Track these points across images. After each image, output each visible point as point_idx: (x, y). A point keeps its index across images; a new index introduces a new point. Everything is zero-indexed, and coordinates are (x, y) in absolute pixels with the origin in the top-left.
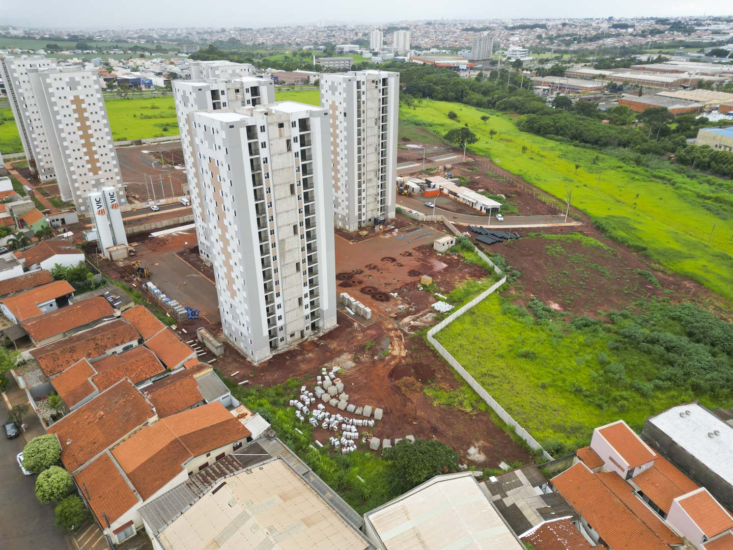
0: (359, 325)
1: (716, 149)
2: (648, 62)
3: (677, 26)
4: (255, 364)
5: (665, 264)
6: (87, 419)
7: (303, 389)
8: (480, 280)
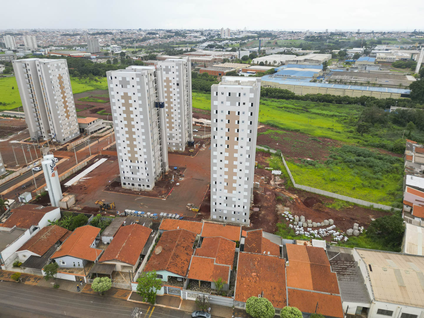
0: (260, 192)
4: (248, 226)
6: (250, 281)
7: (291, 226)
8: (271, 158)
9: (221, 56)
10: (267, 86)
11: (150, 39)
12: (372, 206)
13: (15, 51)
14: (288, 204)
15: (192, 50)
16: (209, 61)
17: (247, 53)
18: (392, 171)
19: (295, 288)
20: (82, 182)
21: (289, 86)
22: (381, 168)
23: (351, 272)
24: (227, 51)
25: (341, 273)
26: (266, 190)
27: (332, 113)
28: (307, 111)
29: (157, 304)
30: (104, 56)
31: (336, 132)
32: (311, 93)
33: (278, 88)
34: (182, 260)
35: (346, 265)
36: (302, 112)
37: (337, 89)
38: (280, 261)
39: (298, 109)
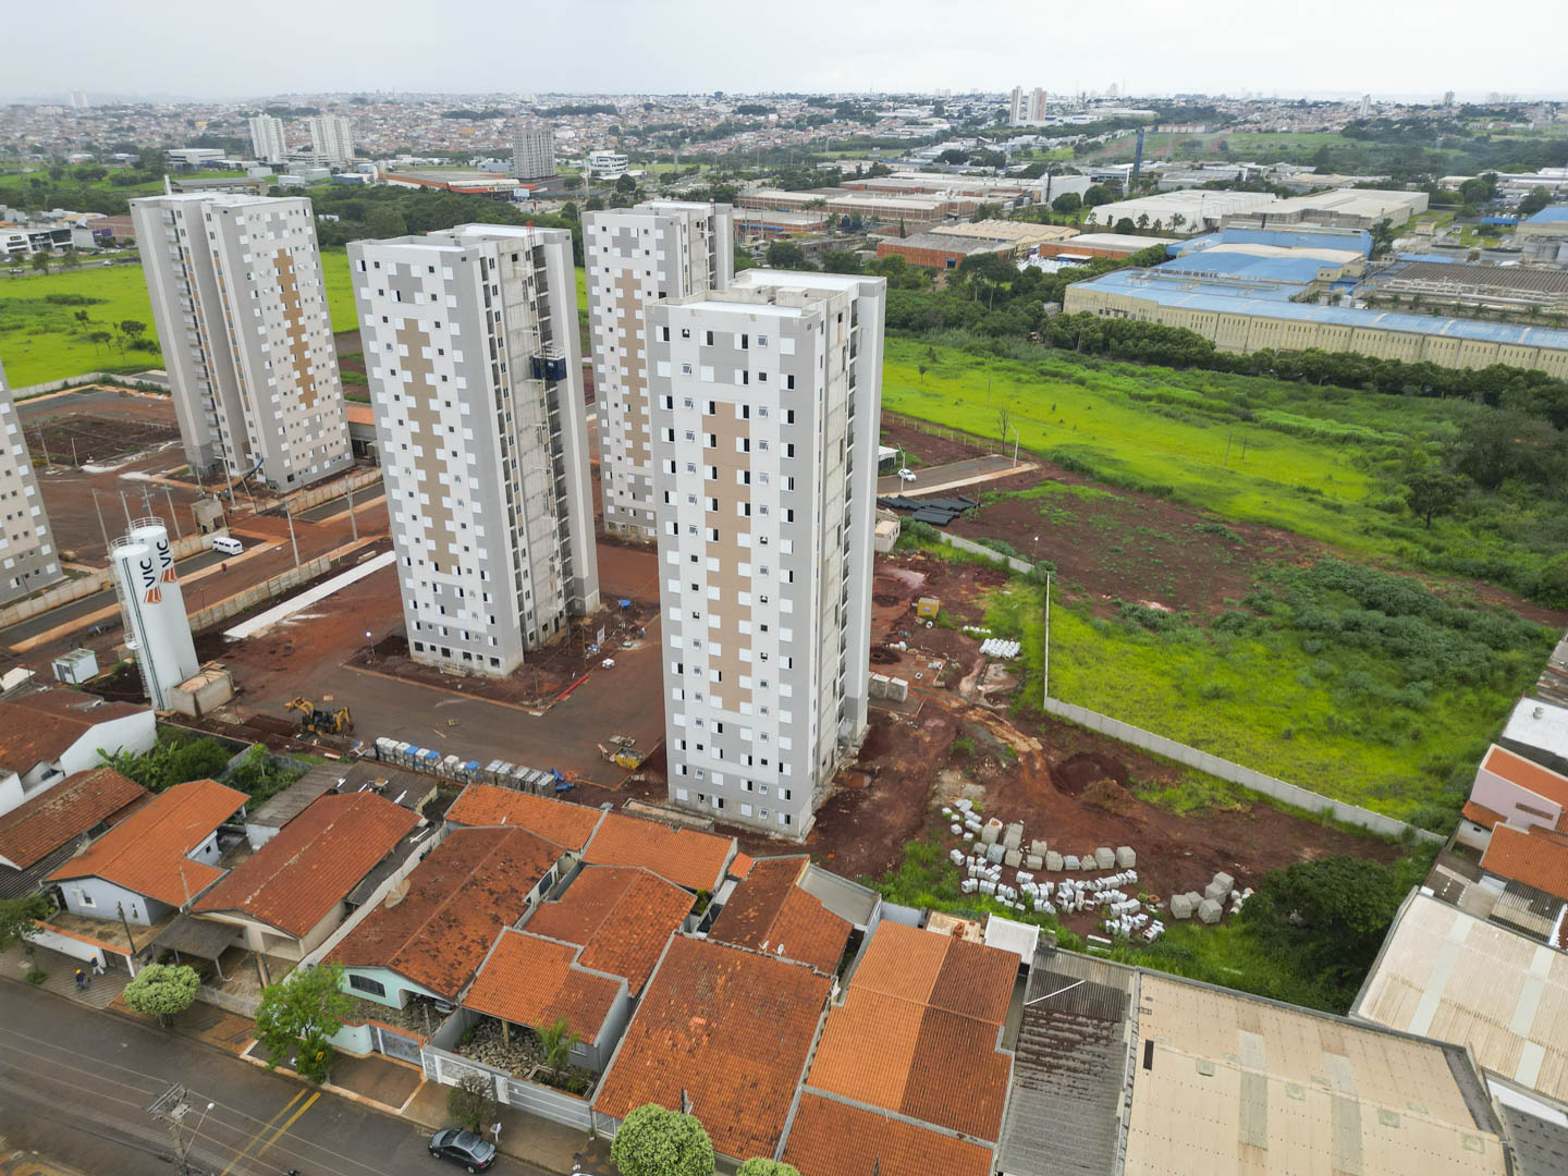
0: (900, 716)
1: (1104, 317)
2: (859, 175)
3: (847, 109)
4: (800, 841)
5: (1215, 509)
6: (675, 1045)
7: (957, 855)
8: (1005, 589)
9: (980, 195)
10: (1112, 313)
11: (743, 131)
12: (1329, 814)
13: (279, 169)
14: (988, 770)
15: (878, 171)
16: (926, 214)
17: (1080, 185)
18: (1483, 678)
19: (831, 1095)
20: (286, 628)
21: (1196, 314)
22: (1438, 663)
23: (1084, 1063)
24: (1009, 175)
25: (1047, 1059)
26: (931, 709)
27: (1344, 430)
28: (1247, 418)
29: (334, 1083)
30: (562, 192)
31: (1326, 506)
32: (1283, 345)
33: (1154, 322)
34: (465, 937)
35: (1080, 1033)
36: (1223, 420)
37: (1391, 335)
38: (812, 983)
39: (1210, 408)
